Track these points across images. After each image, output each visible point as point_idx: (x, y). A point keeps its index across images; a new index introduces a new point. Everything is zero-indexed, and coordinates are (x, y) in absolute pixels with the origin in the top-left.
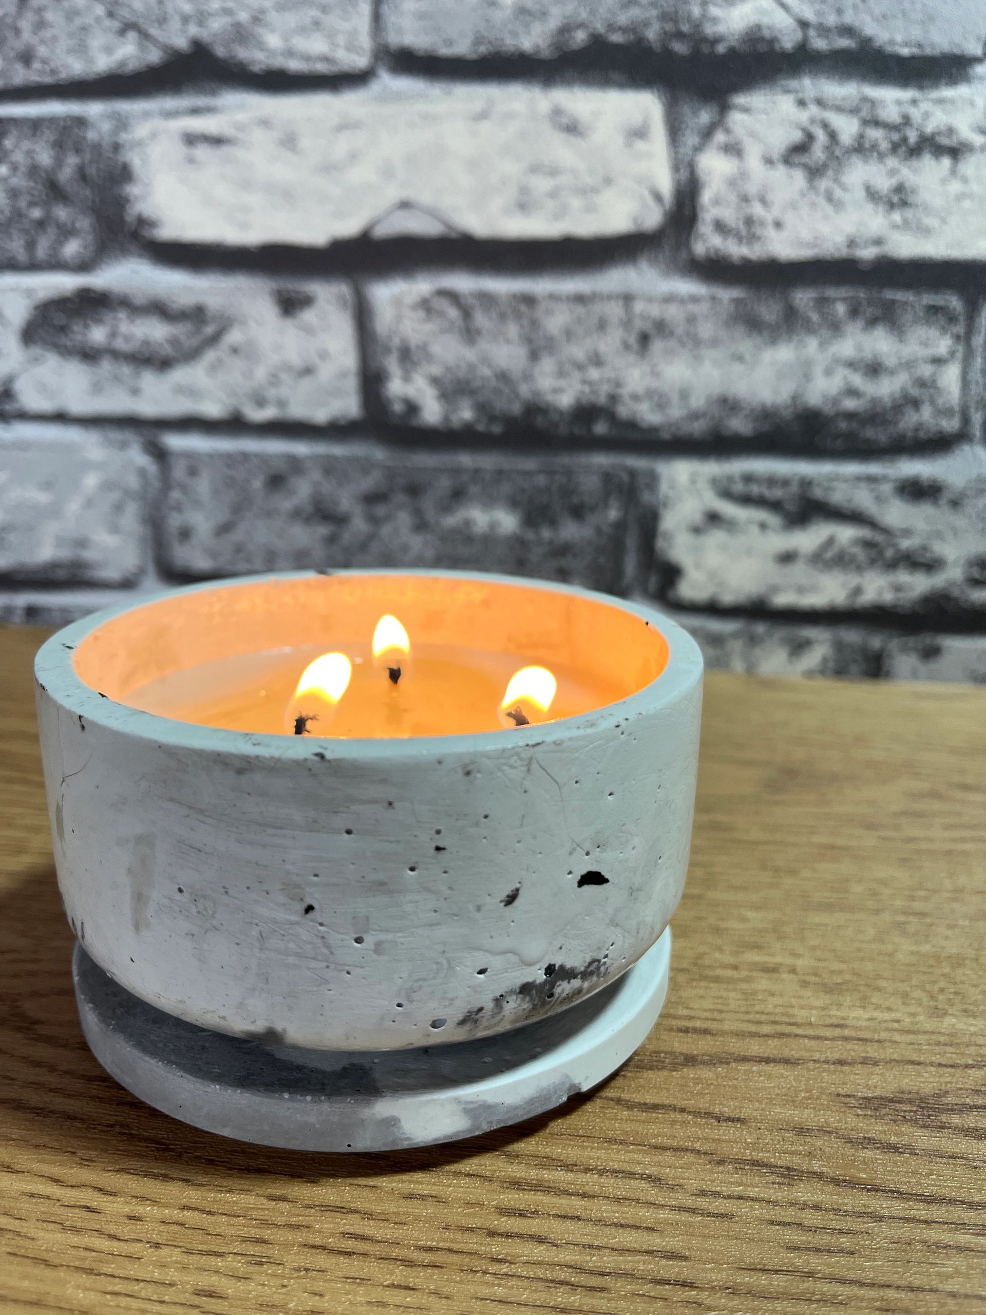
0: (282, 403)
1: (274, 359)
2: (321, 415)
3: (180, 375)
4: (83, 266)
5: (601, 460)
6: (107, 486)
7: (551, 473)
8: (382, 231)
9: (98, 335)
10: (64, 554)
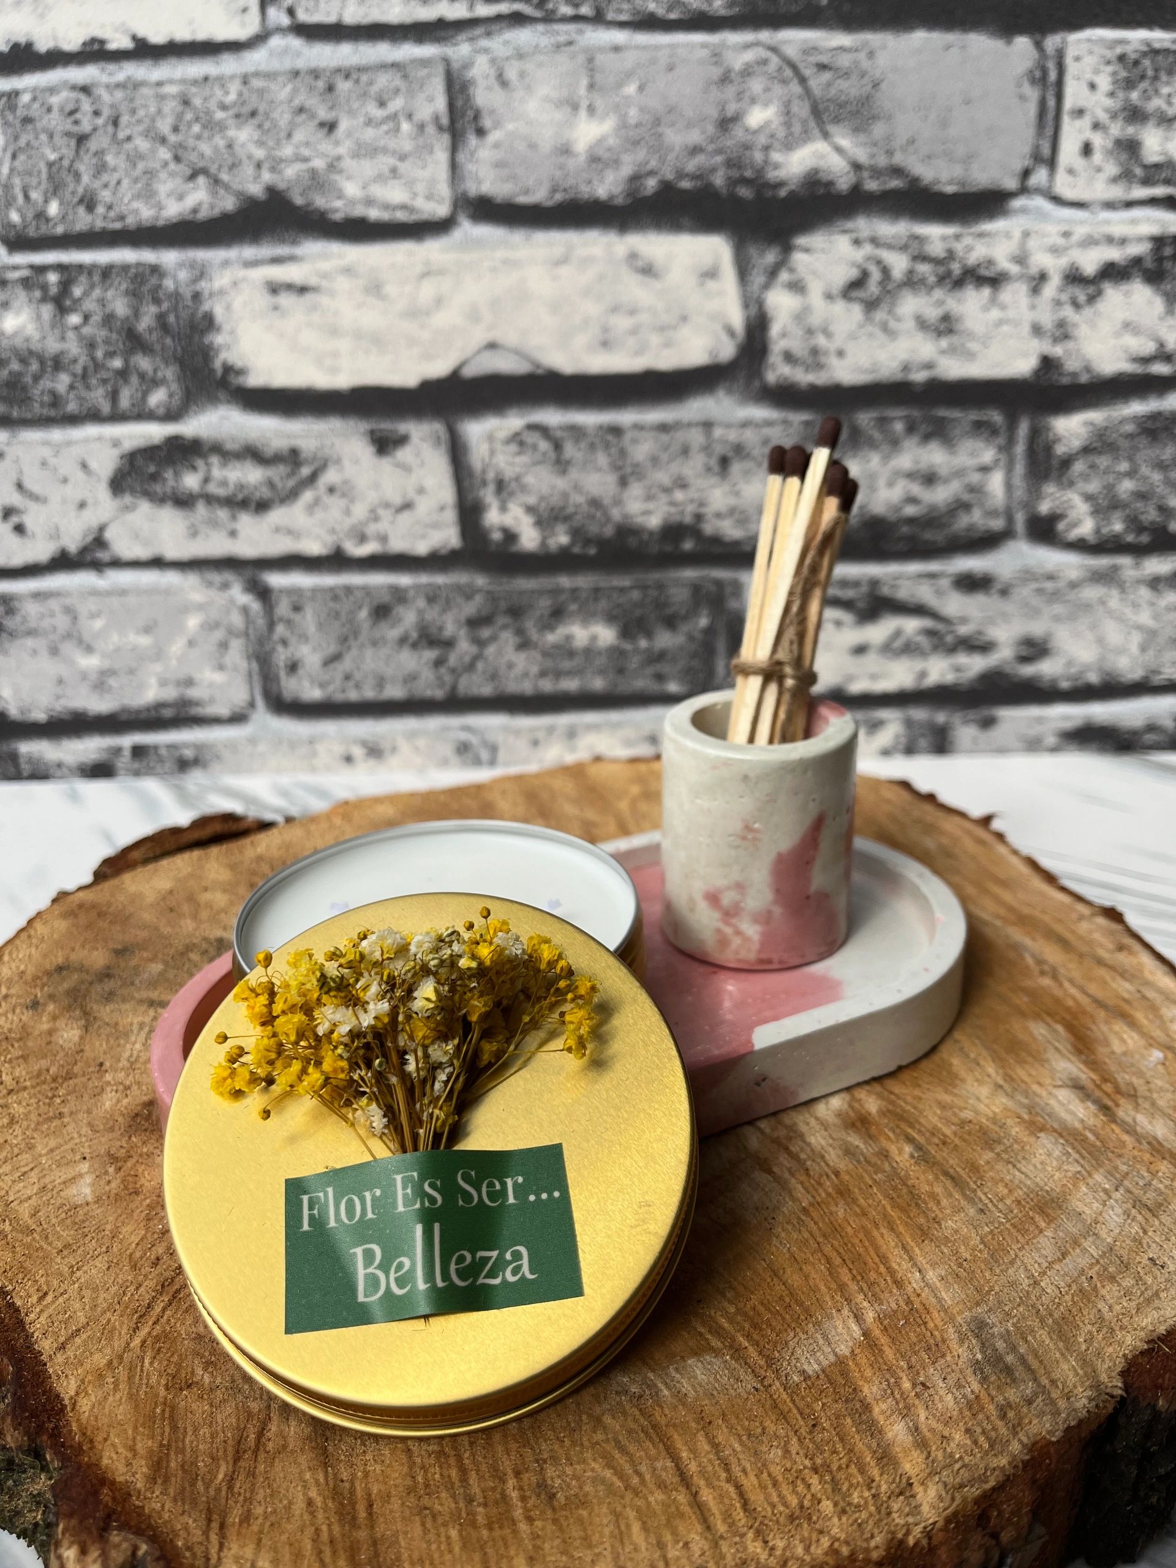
0: (383, 539)
1: (372, 497)
2: (422, 548)
3: (277, 516)
4: (171, 415)
5: (690, 574)
6: (210, 626)
7: (644, 588)
8: (469, 372)
9: (191, 481)
10: (170, 694)
